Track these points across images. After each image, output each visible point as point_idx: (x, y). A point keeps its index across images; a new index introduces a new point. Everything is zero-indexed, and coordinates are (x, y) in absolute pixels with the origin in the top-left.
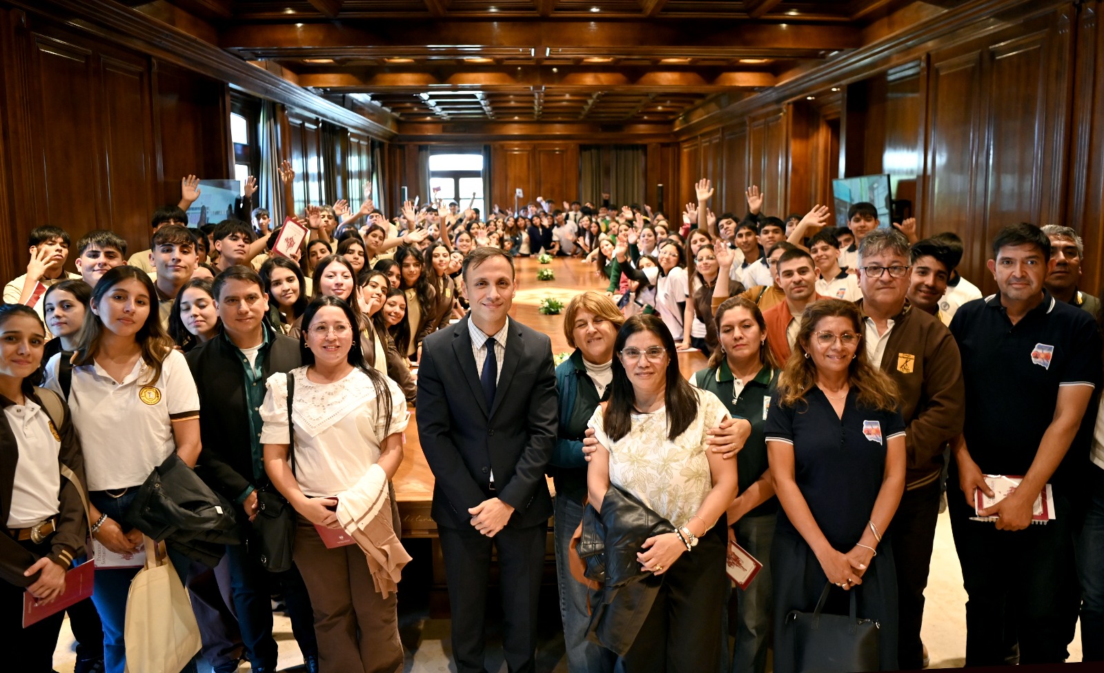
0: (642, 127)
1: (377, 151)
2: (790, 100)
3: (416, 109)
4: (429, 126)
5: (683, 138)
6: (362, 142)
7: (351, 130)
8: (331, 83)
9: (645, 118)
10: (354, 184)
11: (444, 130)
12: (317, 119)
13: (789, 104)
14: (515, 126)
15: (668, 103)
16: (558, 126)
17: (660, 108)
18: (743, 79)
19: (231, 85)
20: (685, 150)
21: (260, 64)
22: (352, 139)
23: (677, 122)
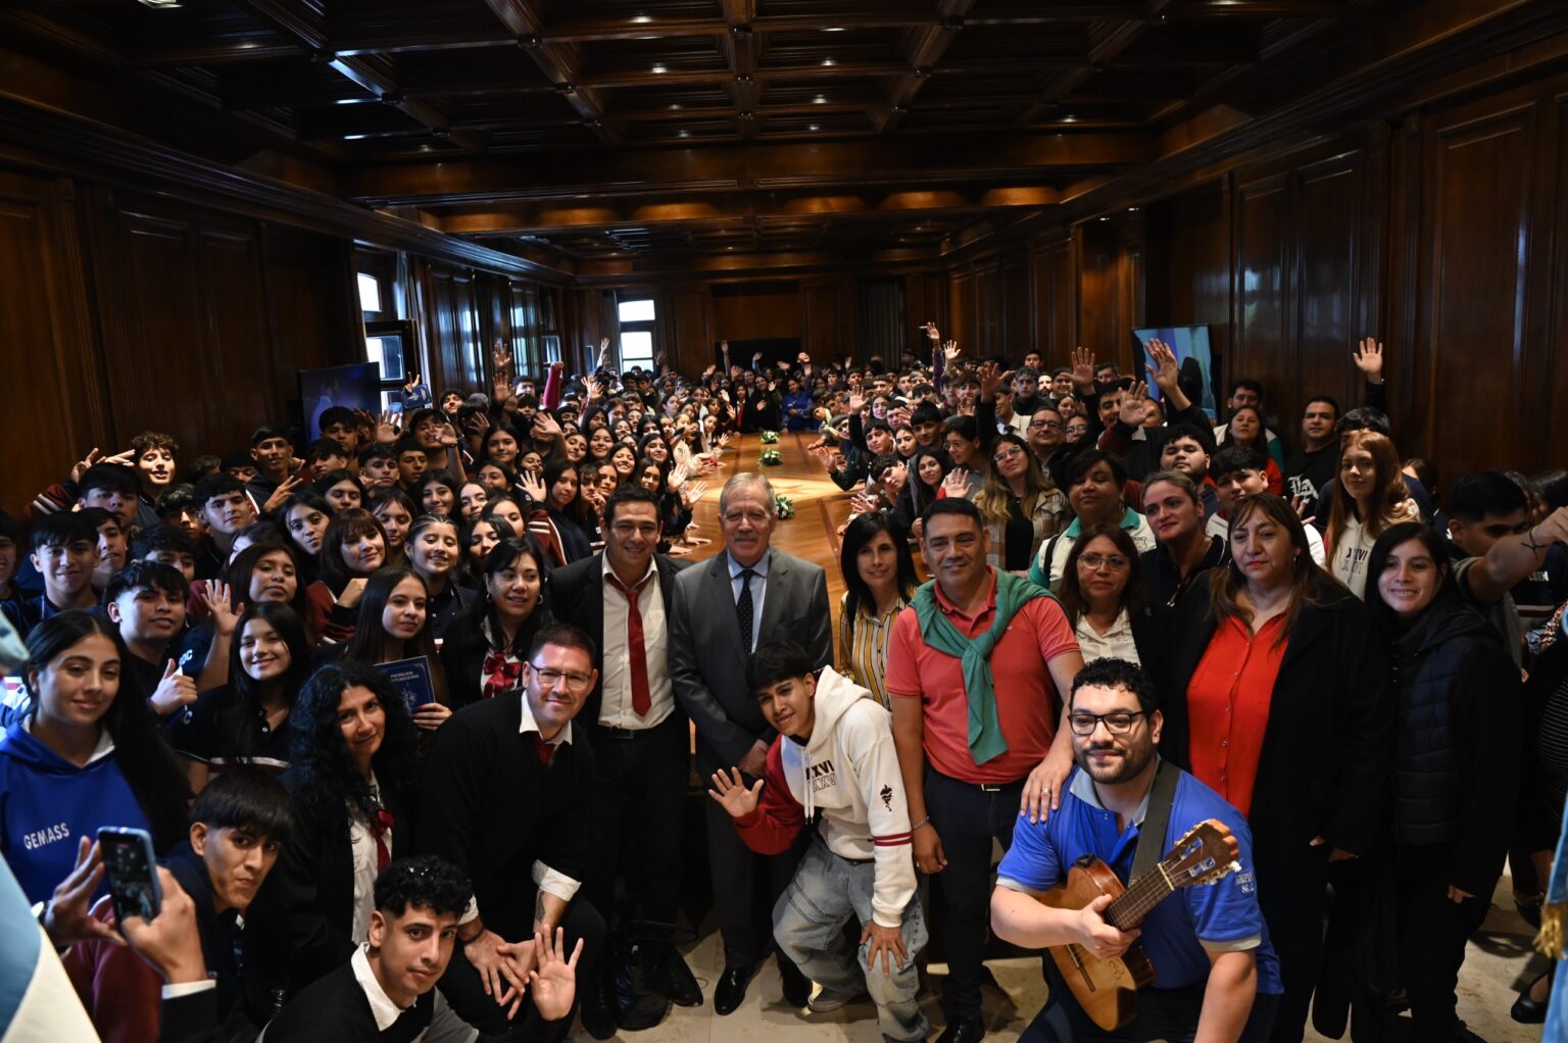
0: (898, 252)
1: (550, 298)
2: (1078, 222)
3: (596, 245)
4: (616, 264)
5: (953, 266)
6: (528, 292)
7: (512, 278)
8: (483, 226)
9: (902, 240)
10: (520, 344)
11: (636, 268)
12: (469, 269)
13: (1078, 226)
14: (730, 258)
15: (929, 222)
16: (786, 256)
17: (919, 229)
18: (1019, 197)
19: (356, 241)
20: (956, 281)
21: (392, 212)
22: (514, 290)
23: (944, 245)
